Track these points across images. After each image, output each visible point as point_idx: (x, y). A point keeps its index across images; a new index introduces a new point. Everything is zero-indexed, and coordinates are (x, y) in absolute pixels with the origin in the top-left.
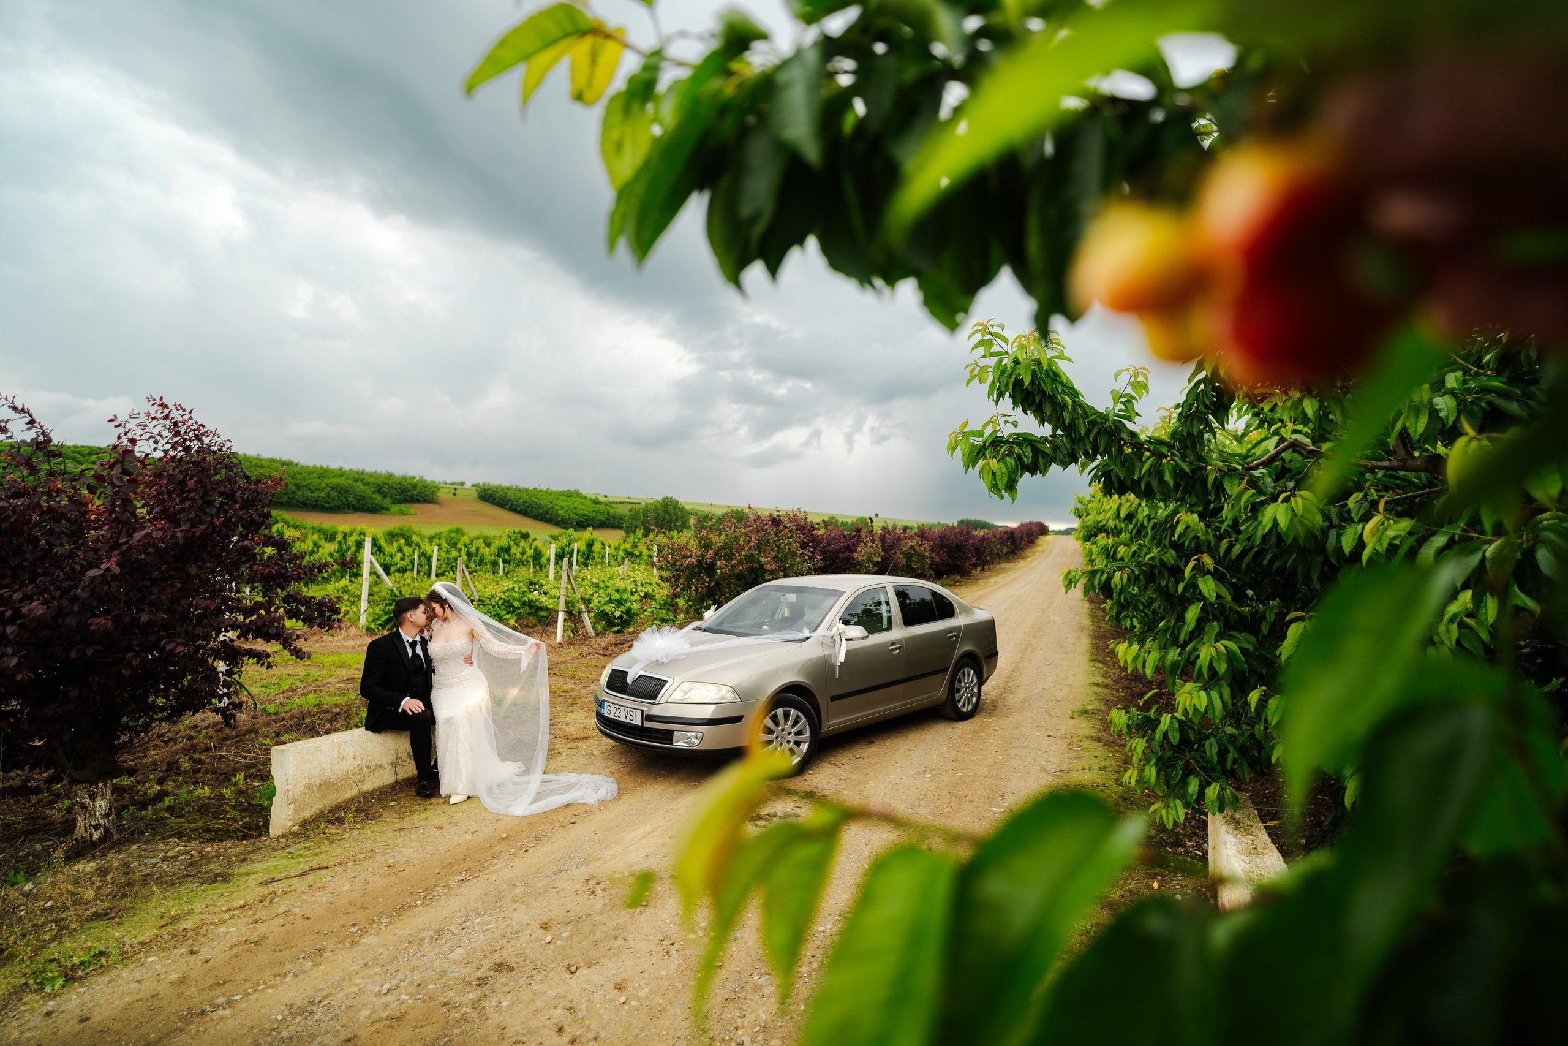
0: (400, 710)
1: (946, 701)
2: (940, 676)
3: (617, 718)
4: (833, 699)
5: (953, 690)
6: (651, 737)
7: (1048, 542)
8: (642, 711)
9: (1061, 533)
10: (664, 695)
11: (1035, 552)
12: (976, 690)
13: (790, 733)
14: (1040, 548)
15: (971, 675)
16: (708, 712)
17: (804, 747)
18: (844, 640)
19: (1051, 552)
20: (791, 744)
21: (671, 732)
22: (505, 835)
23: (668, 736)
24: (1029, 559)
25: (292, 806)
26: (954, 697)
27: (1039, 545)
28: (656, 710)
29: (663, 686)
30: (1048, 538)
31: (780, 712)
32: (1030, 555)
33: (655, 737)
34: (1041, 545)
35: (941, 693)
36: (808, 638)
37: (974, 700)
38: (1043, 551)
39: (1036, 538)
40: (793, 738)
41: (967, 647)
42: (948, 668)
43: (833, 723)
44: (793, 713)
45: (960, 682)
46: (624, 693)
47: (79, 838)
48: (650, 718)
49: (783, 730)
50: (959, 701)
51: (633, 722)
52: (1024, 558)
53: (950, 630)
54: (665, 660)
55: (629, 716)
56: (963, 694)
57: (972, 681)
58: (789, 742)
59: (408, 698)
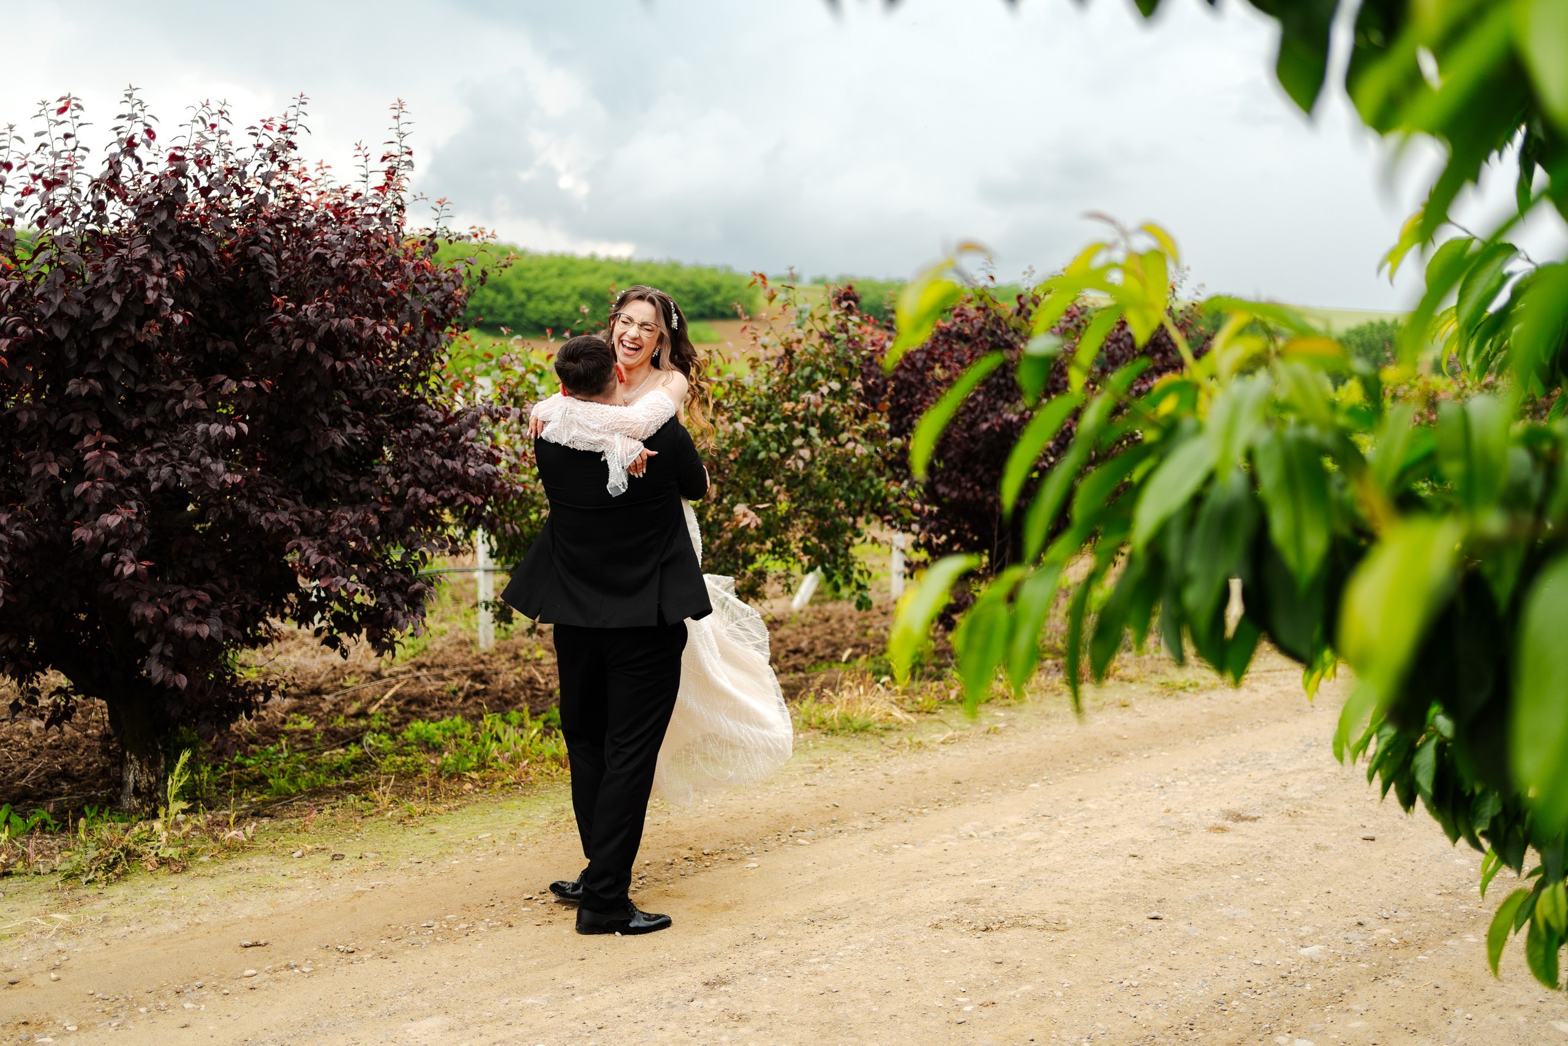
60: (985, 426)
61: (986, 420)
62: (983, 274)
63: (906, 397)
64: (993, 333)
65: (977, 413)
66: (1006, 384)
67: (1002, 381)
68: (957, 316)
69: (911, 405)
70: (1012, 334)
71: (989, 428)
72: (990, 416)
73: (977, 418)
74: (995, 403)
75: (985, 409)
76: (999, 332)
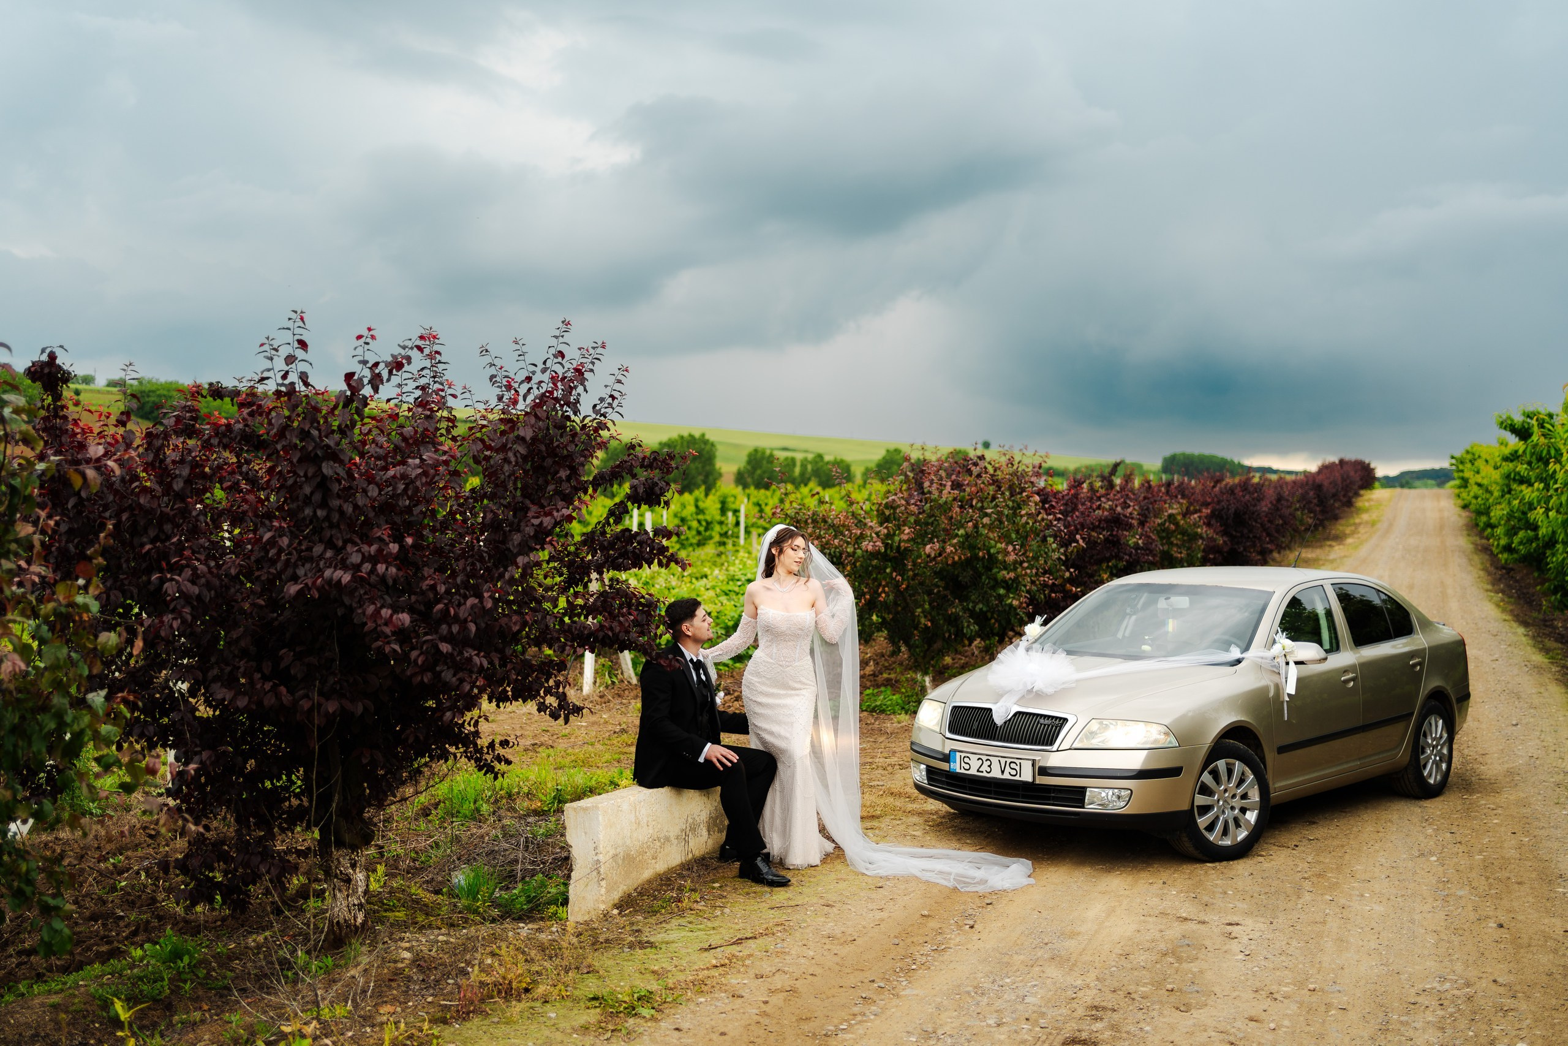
0: (701, 760)
1: (1406, 768)
2: (1400, 726)
3: (985, 774)
4: (1282, 750)
5: (1417, 749)
6: (1049, 798)
7: (1379, 502)
8: (1034, 762)
9: (1404, 481)
10: (1066, 737)
11: (1357, 525)
12: (1445, 751)
13: (1234, 796)
14: (1365, 517)
15: (1438, 726)
16: (1136, 761)
17: (1252, 817)
18: (1292, 664)
19: (1391, 525)
20: (1237, 811)
21: (1082, 791)
22: (926, 913)
23: (1078, 795)
24: (1349, 541)
25: (603, 883)
26: (1418, 760)
27: (1359, 511)
28: (1054, 760)
29: (1061, 727)
30: (1379, 494)
31: (1221, 764)
32: (1348, 531)
33: (1054, 798)
34: (1367, 510)
35: (1402, 754)
36: (1239, 661)
37: (1444, 766)
38: (1373, 524)
39: (1357, 495)
40: (1237, 802)
41: (1435, 683)
42: (1412, 714)
43: (1282, 786)
44: (1238, 766)
45: (1425, 736)
46: (994, 739)
47: (342, 921)
48: (1044, 771)
49: (1226, 791)
50: (1425, 766)
51: (1017, 778)
52: (1339, 538)
53: (1412, 655)
54: (1050, 690)
55: (1008, 769)
56: (1429, 757)
57: (1441, 737)
58: (1233, 808)
59: (709, 744)
60: (293, 589)
61: (295, 579)
62: (288, 337)
63: (153, 541)
64: (304, 435)
65: (279, 566)
66: (327, 518)
67: (320, 513)
68: (242, 405)
69: (165, 555)
70: (337, 436)
71: (300, 593)
72: (301, 572)
73: (279, 575)
74: (310, 549)
75: (294, 557)
76: (315, 433)
